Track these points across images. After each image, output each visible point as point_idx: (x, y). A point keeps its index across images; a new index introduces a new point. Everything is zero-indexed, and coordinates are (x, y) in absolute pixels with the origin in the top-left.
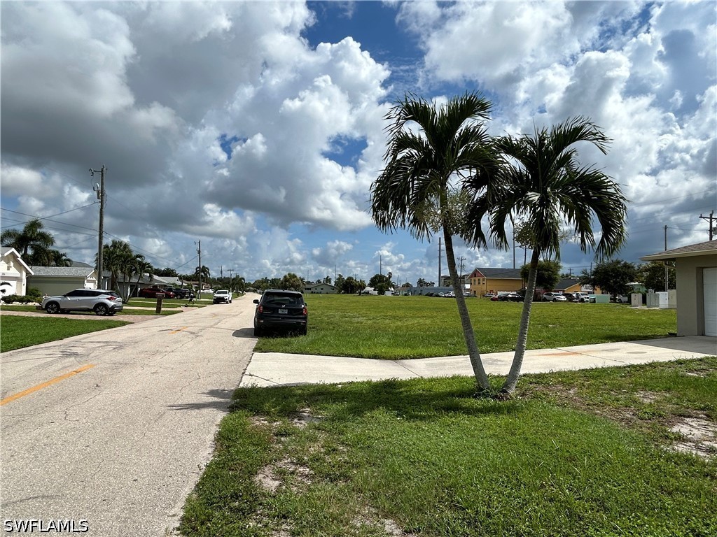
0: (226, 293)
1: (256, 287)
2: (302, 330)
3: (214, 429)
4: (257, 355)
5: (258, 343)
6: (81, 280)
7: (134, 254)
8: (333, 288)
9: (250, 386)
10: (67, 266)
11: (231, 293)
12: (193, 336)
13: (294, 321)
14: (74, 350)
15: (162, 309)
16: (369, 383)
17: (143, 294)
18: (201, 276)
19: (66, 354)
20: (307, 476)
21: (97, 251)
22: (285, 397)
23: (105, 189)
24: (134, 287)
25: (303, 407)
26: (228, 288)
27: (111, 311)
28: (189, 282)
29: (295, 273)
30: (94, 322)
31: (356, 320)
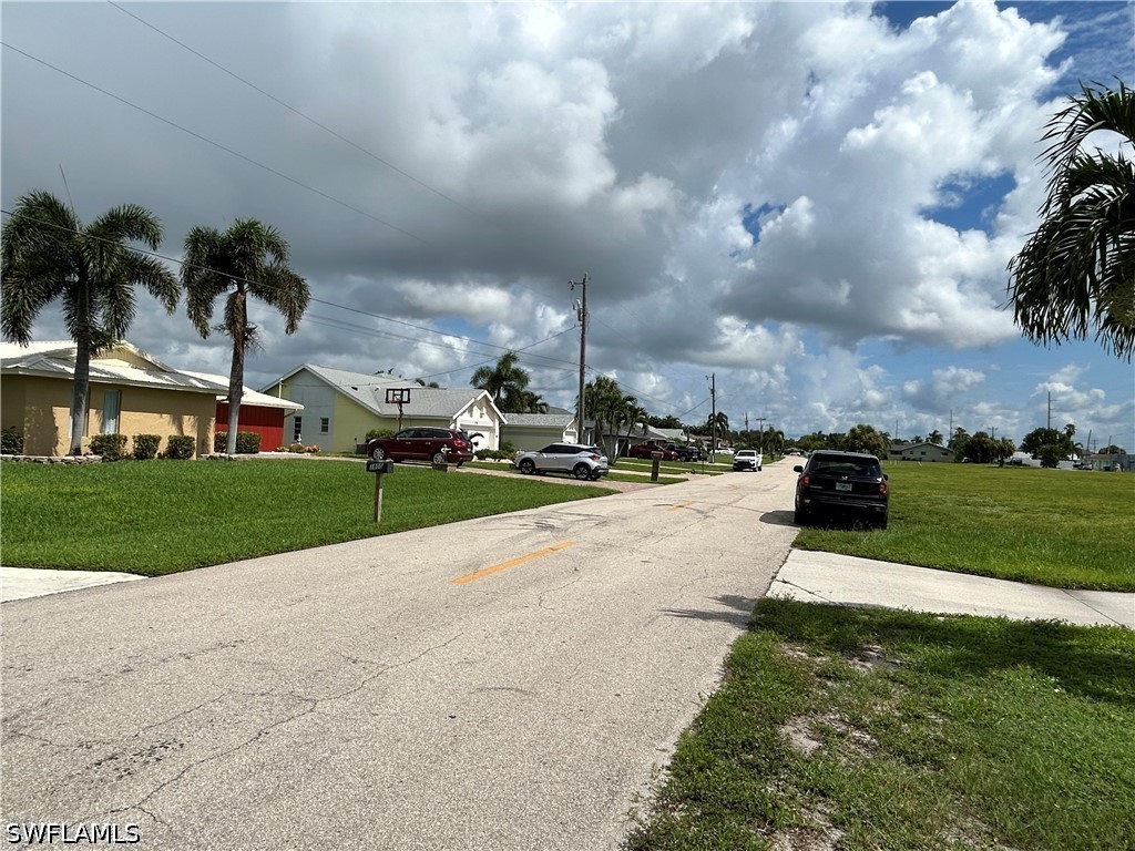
0: (753, 454)
1: (804, 446)
2: (877, 520)
3: (725, 651)
4: (796, 552)
5: (801, 534)
6: (558, 432)
7: (624, 396)
8: (945, 452)
9: (781, 597)
10: (542, 412)
11: (761, 456)
12: (700, 516)
13: (863, 504)
14: (551, 522)
15: (660, 475)
16: (1001, 621)
17: (636, 453)
18: (715, 428)
19: (543, 527)
20: (866, 746)
21: (578, 393)
22: (838, 623)
23: (587, 306)
24: (623, 442)
25: (868, 643)
26: (756, 447)
27: (594, 475)
28: (698, 438)
29: (870, 424)
30: (574, 487)
31: (988, 510)
